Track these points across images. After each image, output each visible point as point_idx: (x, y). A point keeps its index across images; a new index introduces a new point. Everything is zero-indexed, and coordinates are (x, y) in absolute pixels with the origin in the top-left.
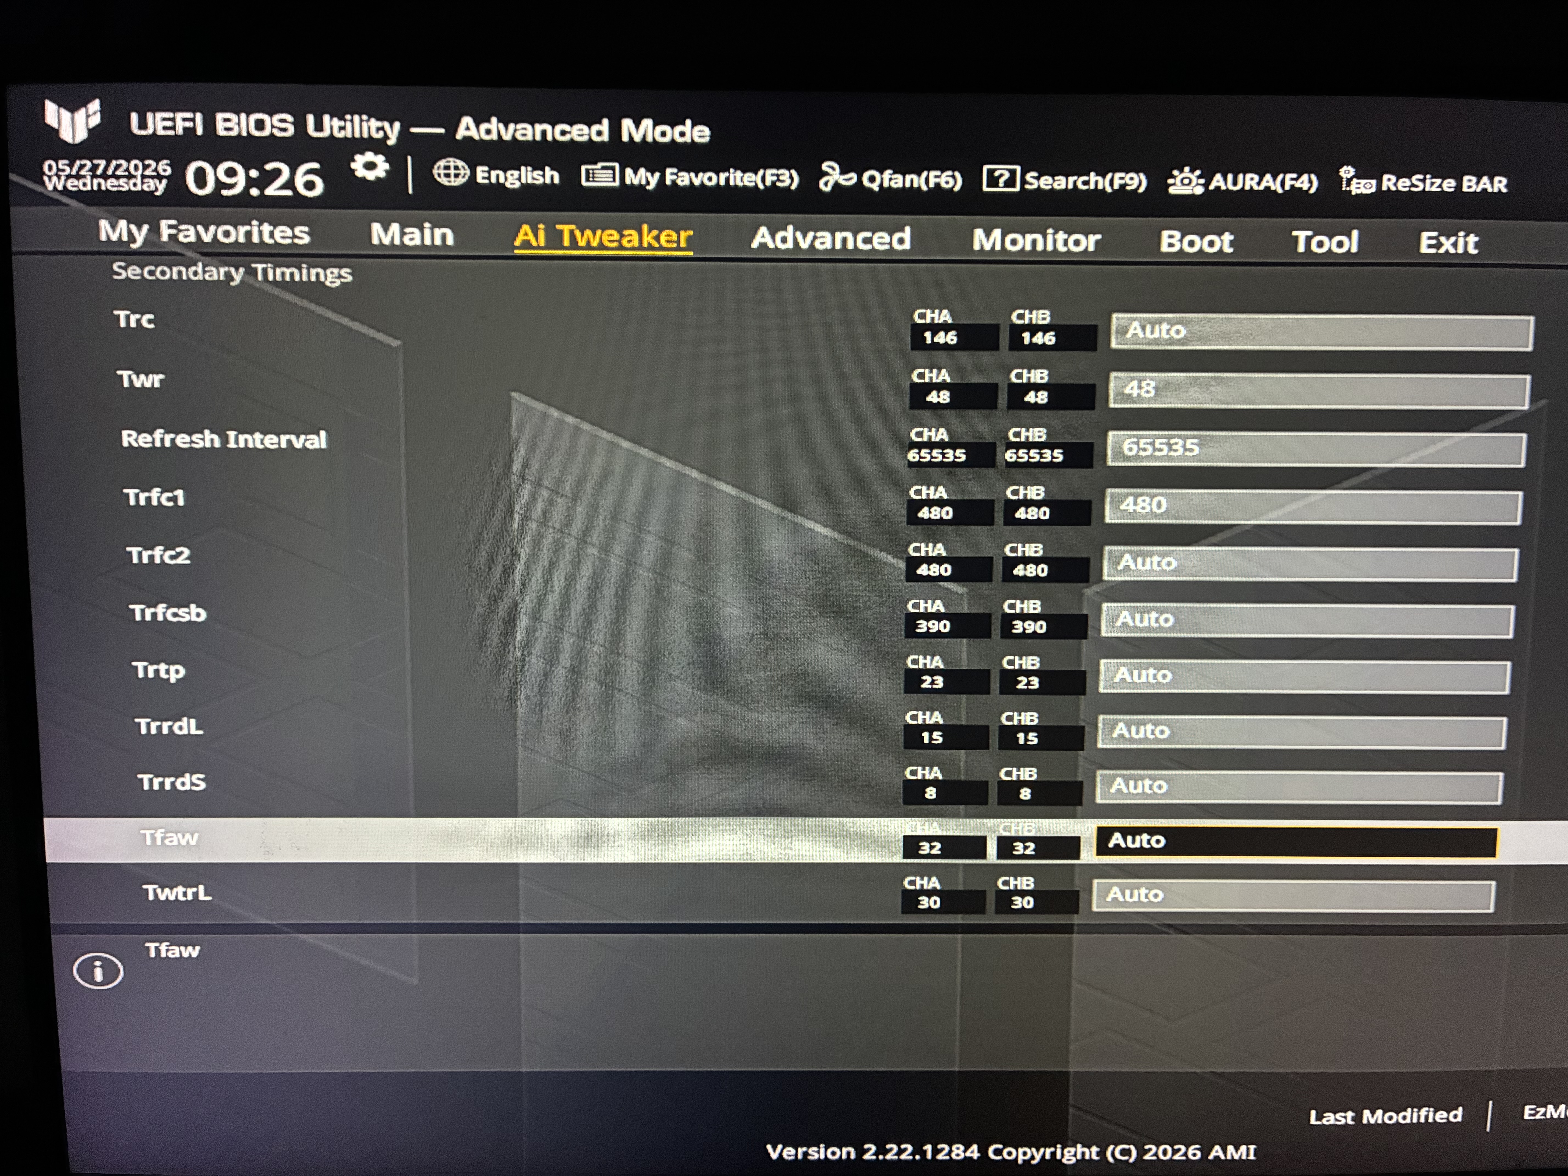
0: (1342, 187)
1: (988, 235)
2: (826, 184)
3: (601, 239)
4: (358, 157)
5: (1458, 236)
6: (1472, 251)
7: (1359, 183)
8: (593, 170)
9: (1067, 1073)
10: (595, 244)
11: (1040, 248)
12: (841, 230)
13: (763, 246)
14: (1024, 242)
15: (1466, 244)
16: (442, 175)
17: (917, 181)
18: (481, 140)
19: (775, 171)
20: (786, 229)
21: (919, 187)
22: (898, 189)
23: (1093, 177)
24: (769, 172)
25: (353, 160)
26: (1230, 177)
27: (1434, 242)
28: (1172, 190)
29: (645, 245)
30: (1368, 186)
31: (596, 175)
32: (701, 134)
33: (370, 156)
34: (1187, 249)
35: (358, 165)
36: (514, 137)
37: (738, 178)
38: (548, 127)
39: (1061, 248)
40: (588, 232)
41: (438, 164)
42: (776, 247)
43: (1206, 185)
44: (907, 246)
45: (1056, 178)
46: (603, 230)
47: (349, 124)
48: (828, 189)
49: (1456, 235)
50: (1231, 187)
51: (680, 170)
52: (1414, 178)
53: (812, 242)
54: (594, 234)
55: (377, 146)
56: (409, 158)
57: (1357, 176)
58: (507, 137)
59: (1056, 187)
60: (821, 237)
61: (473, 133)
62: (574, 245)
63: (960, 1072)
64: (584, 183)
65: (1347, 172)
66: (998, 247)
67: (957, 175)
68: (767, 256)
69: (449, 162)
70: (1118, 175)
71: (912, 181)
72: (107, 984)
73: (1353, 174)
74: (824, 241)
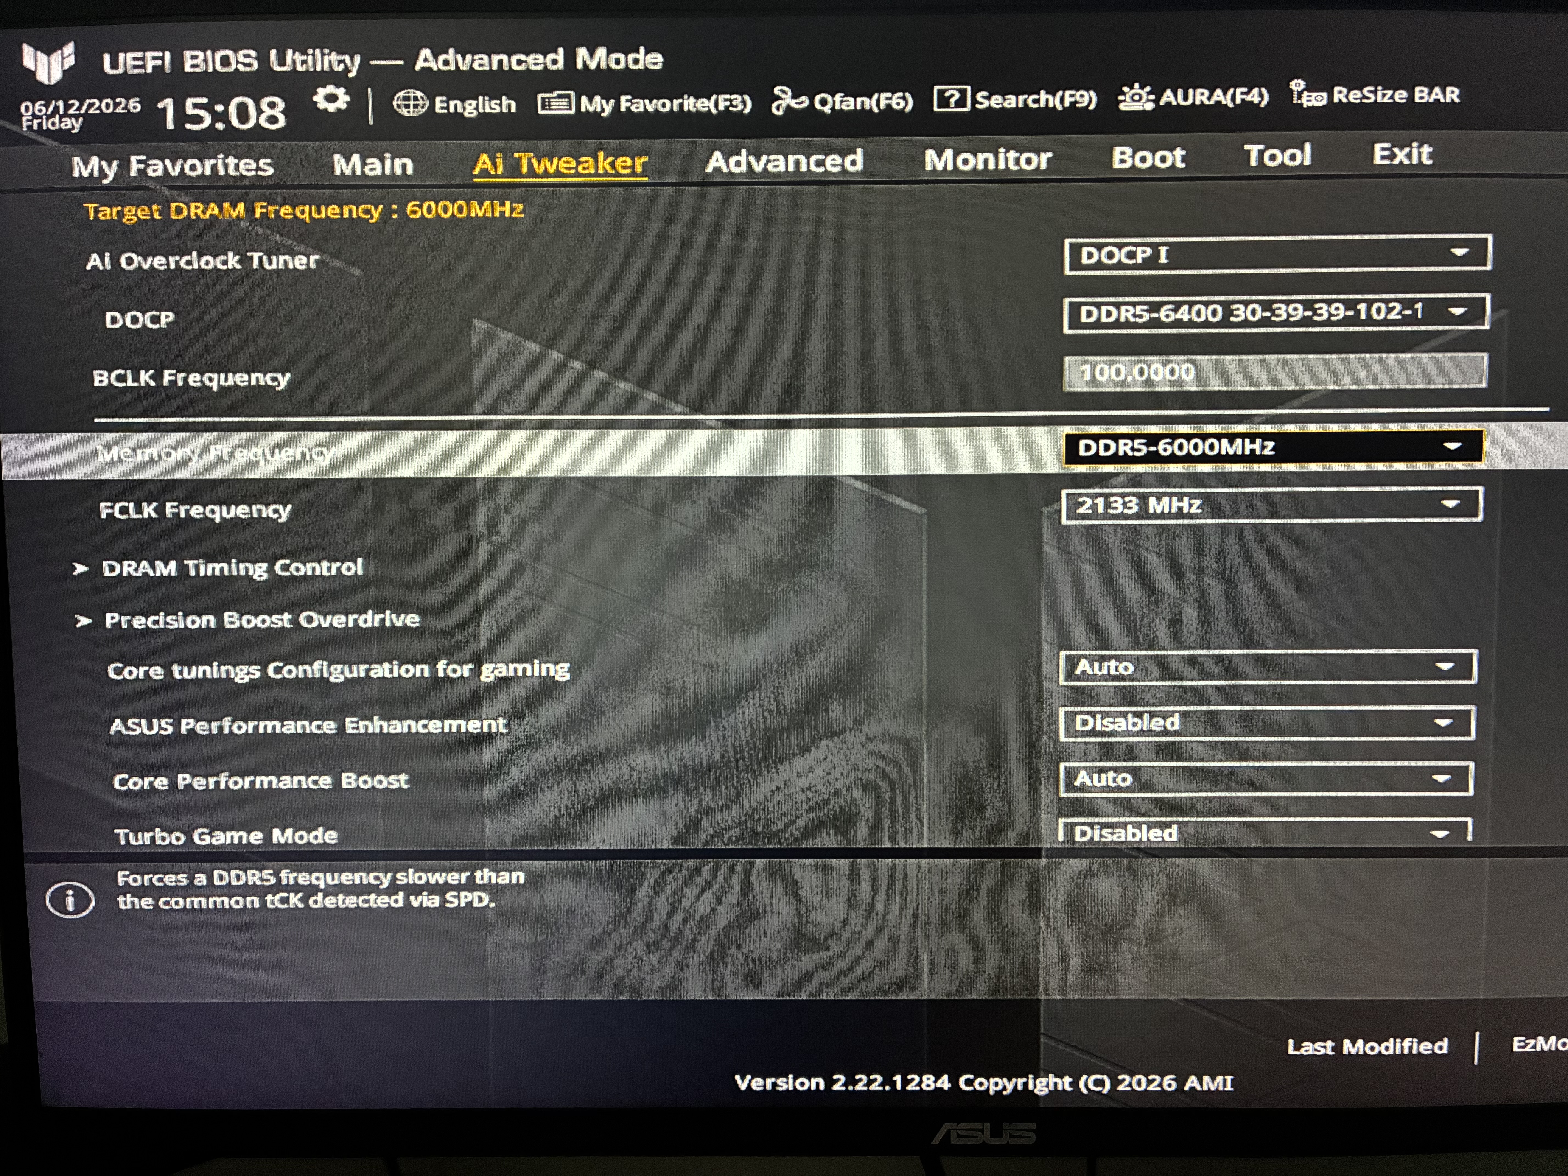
0: (1293, 100)
1: (940, 155)
2: (778, 108)
3: (558, 166)
4: (320, 90)
5: (1412, 147)
6: (1427, 161)
7: (1310, 96)
8: (549, 98)
9: (1039, 1000)
10: (552, 171)
11: (992, 166)
12: (794, 154)
13: (717, 170)
14: (976, 162)
15: (1420, 154)
16: (402, 106)
17: (869, 103)
18: (439, 70)
19: (727, 96)
20: (739, 154)
21: (871, 109)
22: (850, 112)
23: (1043, 95)
24: (722, 97)
25: (316, 94)
26: (1180, 92)
27: (1387, 153)
28: (1123, 107)
29: (601, 171)
30: (1319, 98)
31: (552, 104)
32: (654, 61)
33: (331, 89)
34: (1139, 165)
35: (320, 98)
36: (471, 66)
37: (691, 104)
38: (504, 57)
39: (1013, 167)
40: (545, 160)
41: (397, 96)
42: (730, 171)
43: (1156, 101)
44: (859, 167)
45: (1006, 97)
46: (560, 158)
47: (310, 58)
48: (781, 112)
49: (1410, 146)
50: (1181, 102)
51: (634, 98)
52: (1365, 90)
53: (766, 165)
54: (551, 161)
55: (339, 79)
56: (370, 90)
57: (1309, 89)
58: (464, 67)
59: (1006, 105)
60: (775, 160)
61: (431, 64)
62: (532, 173)
63: (928, 1000)
64: (540, 111)
65: (1297, 85)
66: (950, 167)
67: (908, 96)
68: (721, 180)
69: (408, 93)
70: (1068, 93)
71: (863, 103)
72: (79, 913)
73: (1304, 87)
74: (777, 164)
